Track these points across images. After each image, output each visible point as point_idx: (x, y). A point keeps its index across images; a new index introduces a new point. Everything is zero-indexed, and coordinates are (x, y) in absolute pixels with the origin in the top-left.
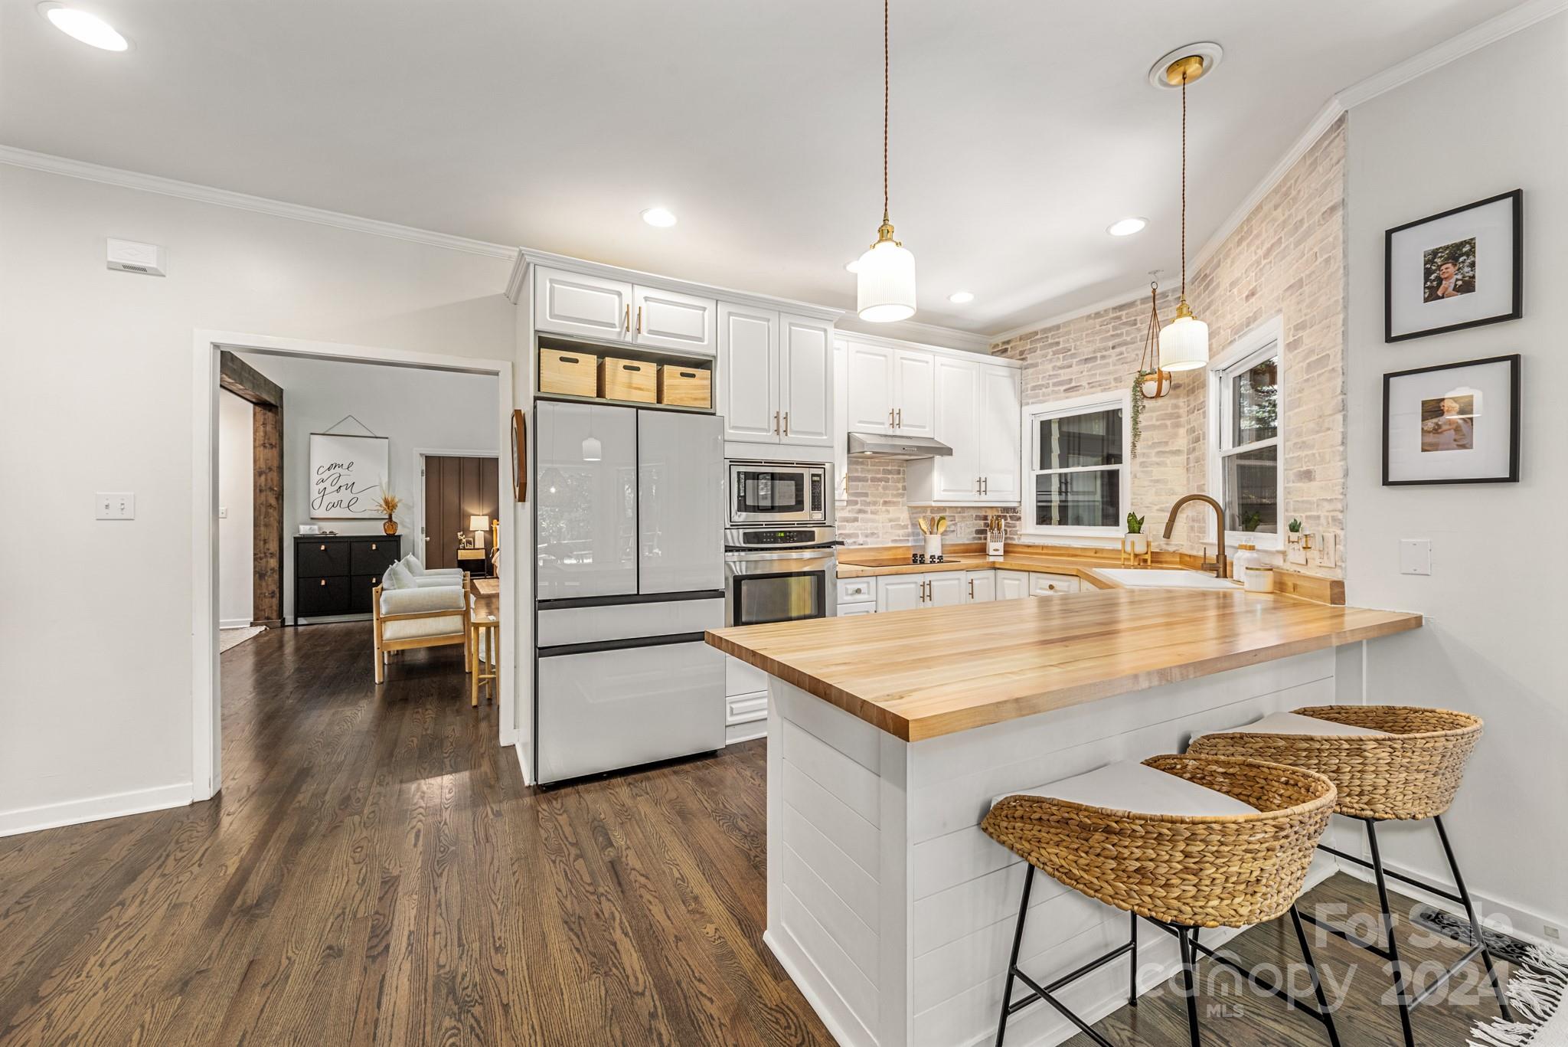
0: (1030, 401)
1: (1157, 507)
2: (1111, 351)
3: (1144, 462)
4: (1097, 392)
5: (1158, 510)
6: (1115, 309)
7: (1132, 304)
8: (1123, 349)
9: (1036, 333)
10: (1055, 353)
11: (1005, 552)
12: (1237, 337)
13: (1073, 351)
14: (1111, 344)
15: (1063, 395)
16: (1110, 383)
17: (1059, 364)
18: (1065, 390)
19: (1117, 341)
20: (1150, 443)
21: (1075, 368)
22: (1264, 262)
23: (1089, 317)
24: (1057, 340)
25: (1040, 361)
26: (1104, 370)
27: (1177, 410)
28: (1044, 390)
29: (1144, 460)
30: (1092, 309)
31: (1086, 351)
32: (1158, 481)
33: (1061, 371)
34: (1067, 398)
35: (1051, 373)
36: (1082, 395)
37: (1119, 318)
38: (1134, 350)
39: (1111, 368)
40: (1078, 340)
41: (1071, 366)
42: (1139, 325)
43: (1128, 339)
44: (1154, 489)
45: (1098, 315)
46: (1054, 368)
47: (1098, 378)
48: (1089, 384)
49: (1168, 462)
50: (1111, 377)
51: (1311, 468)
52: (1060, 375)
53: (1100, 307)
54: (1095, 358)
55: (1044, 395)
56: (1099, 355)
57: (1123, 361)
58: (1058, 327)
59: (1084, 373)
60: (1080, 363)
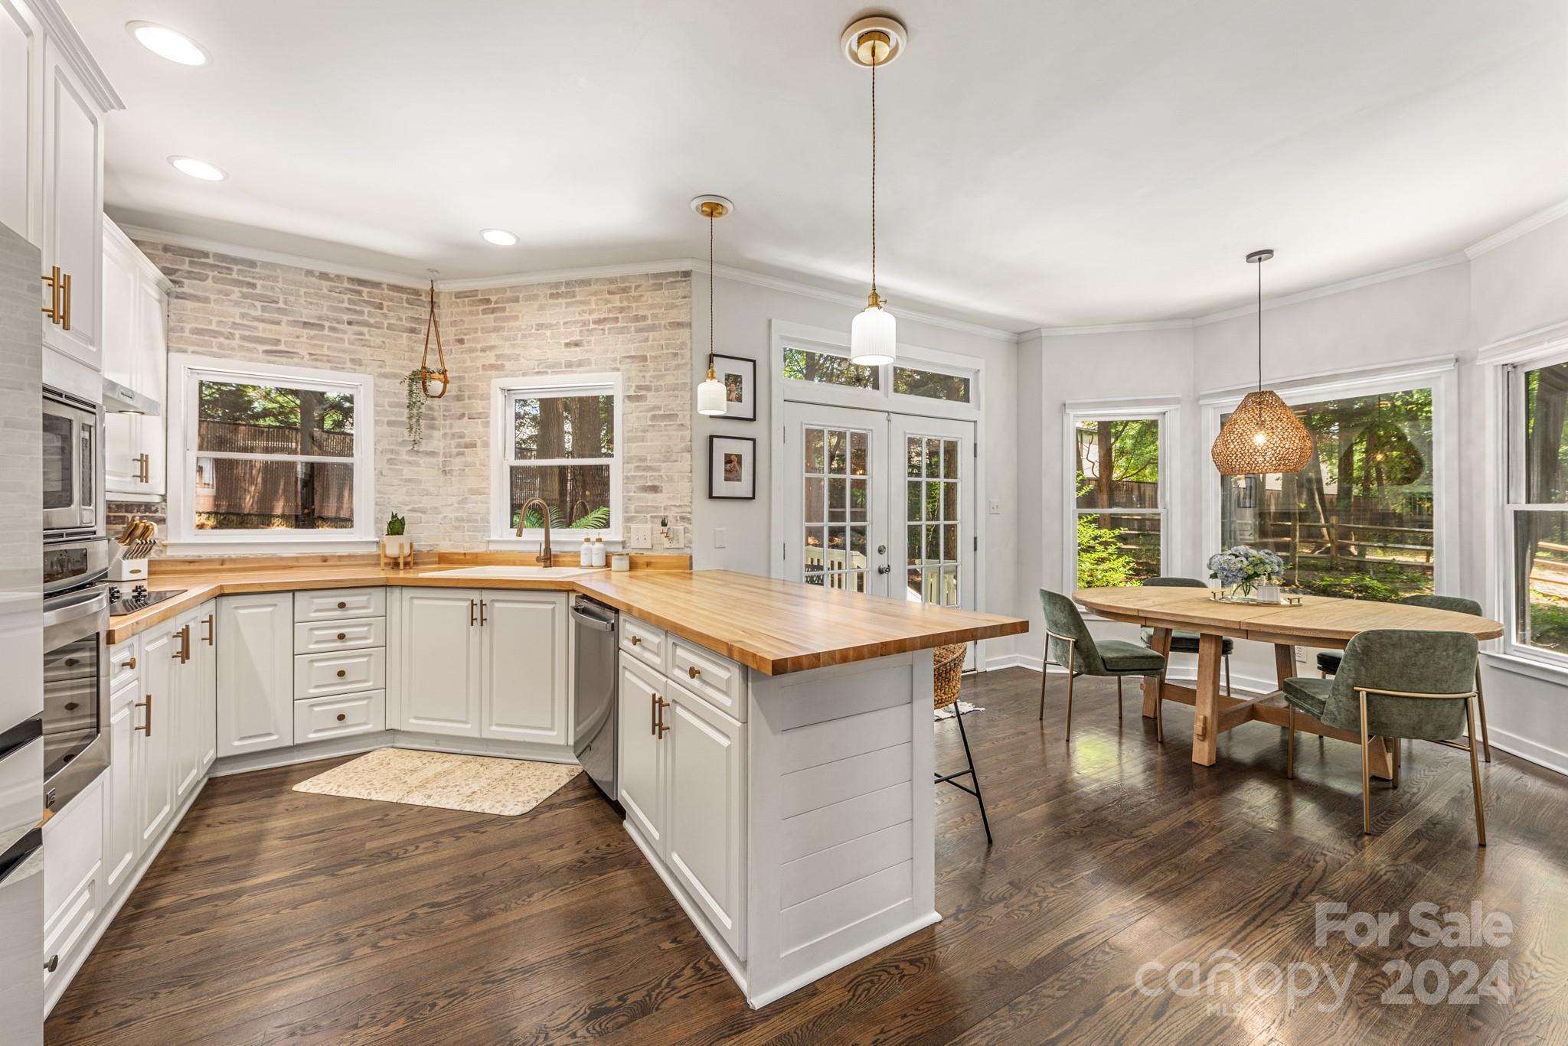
0: (191, 349)
1: (409, 508)
2: (346, 326)
3: (391, 459)
4: (325, 368)
5: (409, 510)
6: (351, 280)
7: (377, 285)
8: (365, 330)
9: (206, 255)
10: (245, 296)
11: (150, 573)
12: (550, 371)
13: (281, 305)
14: (346, 317)
15: (262, 356)
16: (345, 363)
17: (254, 313)
18: (266, 352)
19: (355, 317)
20: (400, 440)
21: (284, 328)
22: (592, 326)
23: (310, 273)
24: (254, 281)
25: (213, 297)
26: (335, 345)
27: (430, 412)
28: (222, 340)
29: (393, 457)
30: (319, 267)
31: (308, 314)
32: (410, 480)
33: (261, 325)
34: (269, 362)
35: (238, 321)
36: (297, 365)
37: (359, 293)
38: (378, 336)
39: (346, 345)
40: (291, 294)
41: (278, 323)
42: (385, 310)
43: (372, 321)
44: (405, 489)
45: (324, 276)
46: (243, 316)
47: (325, 352)
48: (310, 354)
49: (421, 461)
50: (347, 357)
51: (657, 484)
52: (256, 328)
53: (332, 269)
54: (322, 327)
55: (221, 346)
56: (327, 324)
57: (363, 343)
58: (252, 264)
59: (301, 340)
60: (295, 323)
